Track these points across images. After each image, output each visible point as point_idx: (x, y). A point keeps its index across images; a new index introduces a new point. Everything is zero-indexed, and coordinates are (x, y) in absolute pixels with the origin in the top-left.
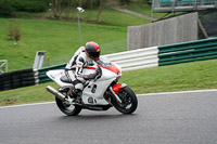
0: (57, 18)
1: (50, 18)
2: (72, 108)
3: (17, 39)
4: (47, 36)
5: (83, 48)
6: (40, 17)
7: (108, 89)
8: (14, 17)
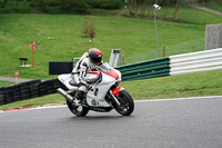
0: (132, 15)
1: (125, 16)
2: (80, 109)
3: (92, 36)
4: (122, 34)
5: (87, 54)
6: (116, 14)
7: (108, 93)
8: (89, 13)
